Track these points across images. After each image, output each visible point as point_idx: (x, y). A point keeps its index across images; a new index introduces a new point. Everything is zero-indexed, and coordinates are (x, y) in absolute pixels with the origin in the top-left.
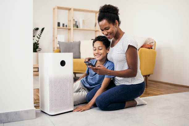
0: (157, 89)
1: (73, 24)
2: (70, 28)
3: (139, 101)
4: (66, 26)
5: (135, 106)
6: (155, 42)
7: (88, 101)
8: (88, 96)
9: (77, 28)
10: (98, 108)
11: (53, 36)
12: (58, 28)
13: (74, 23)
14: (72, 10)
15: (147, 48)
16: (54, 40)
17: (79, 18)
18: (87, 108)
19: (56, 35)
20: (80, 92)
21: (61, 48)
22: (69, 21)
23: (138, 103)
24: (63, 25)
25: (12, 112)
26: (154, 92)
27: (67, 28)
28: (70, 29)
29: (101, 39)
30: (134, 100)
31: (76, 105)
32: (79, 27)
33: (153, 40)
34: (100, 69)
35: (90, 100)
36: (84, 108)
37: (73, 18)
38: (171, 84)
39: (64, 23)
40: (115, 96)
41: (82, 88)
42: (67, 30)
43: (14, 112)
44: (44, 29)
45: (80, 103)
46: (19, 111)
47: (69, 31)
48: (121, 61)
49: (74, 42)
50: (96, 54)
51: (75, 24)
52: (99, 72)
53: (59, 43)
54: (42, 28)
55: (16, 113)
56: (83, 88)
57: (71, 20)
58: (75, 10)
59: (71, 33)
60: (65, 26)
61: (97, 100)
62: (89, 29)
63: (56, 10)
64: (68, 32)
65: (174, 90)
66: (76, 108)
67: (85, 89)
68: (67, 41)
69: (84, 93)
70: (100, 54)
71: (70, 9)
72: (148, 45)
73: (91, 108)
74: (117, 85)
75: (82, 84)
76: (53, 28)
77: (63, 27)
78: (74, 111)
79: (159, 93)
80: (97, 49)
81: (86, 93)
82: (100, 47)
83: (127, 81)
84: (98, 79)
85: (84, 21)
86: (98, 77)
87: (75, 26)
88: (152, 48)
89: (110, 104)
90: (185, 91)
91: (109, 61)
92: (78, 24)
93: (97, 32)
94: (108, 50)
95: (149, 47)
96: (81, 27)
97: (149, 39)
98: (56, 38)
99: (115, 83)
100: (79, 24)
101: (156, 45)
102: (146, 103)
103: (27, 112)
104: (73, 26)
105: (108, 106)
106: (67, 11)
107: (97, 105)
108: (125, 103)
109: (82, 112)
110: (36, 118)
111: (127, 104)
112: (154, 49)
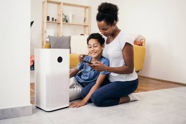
0: (146, 85)
1: (63, 19)
2: (59, 22)
3: (133, 97)
4: (56, 20)
5: (128, 102)
6: (145, 38)
7: (82, 97)
8: (83, 92)
9: (67, 23)
10: (93, 104)
11: (42, 30)
12: (47, 22)
13: (64, 17)
14: (62, 4)
15: (138, 45)
16: (43, 34)
17: (69, 12)
18: (83, 104)
19: (45, 29)
20: (74, 88)
21: (51, 42)
22: (58, 15)
23: (131, 99)
24: (53, 19)
25: (8, 109)
26: (144, 88)
27: (57, 22)
28: (59, 24)
29: (95, 37)
30: (127, 96)
31: (71, 101)
32: (68, 21)
33: (143, 37)
34: (97, 66)
35: (85, 96)
36: (80, 104)
37: (62, 12)
38: (158, 80)
39: (53, 17)
40: (110, 92)
41: (75, 84)
42: (57, 24)
43: (10, 108)
44: (34, 23)
45: (75, 99)
46: (15, 108)
47: (59, 25)
48: (116, 58)
49: (63, 36)
50: (91, 52)
51: (65, 19)
52: (97, 69)
53: (49, 37)
54: (31, 22)
55: (12, 110)
56: (77, 84)
57: (60, 15)
58: (64, 4)
59: (60, 27)
60: (54, 20)
61: (92, 96)
62: (78, 24)
63: (46, 3)
64: (58, 27)
65: (163, 86)
66: (72, 104)
67: (79, 85)
68: (56, 36)
69: (78, 89)
70: (95, 51)
71: (59, 3)
72: (138, 41)
73: (86, 104)
74: (111, 81)
75: (76, 80)
76: (42, 22)
77: (53, 22)
78: (70, 107)
79: (149, 89)
80: (92, 47)
81: (81, 89)
82: (95, 44)
83: (122, 78)
84: (93, 75)
85: (73, 16)
86: (93, 74)
87: (65, 20)
88: (142, 45)
89: (105, 101)
90: (173, 87)
91: (104, 58)
92: (67, 18)
93: (86, 27)
94: (103, 47)
95: (140, 44)
96: (70, 21)
97: (139, 36)
98: (46, 32)
99: (109, 79)
100: (69, 18)
101: (146, 42)
102: (138, 99)
103: (23, 108)
104: (63, 21)
105: (103, 102)
106: (57, 5)
107: (92, 101)
108: (119, 99)
109: (78, 108)
110: (32, 114)
111: (121, 100)
112: (144, 46)
